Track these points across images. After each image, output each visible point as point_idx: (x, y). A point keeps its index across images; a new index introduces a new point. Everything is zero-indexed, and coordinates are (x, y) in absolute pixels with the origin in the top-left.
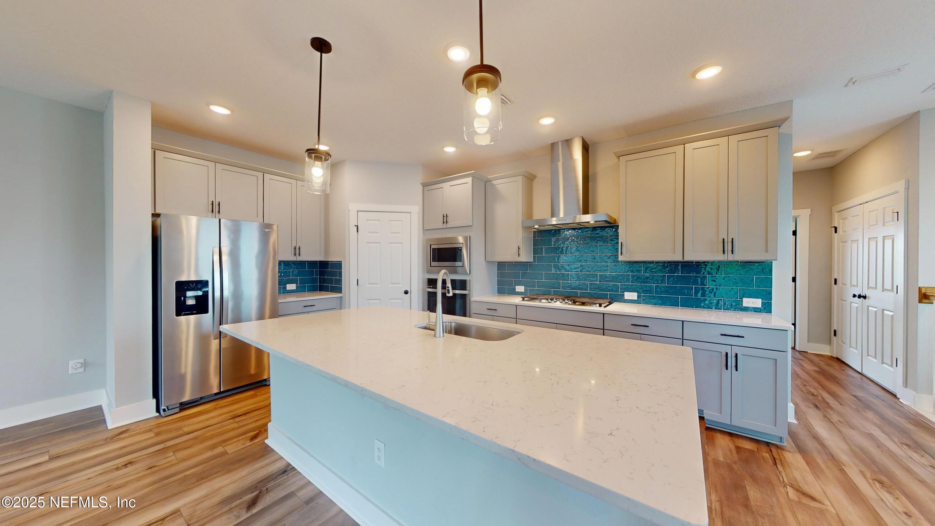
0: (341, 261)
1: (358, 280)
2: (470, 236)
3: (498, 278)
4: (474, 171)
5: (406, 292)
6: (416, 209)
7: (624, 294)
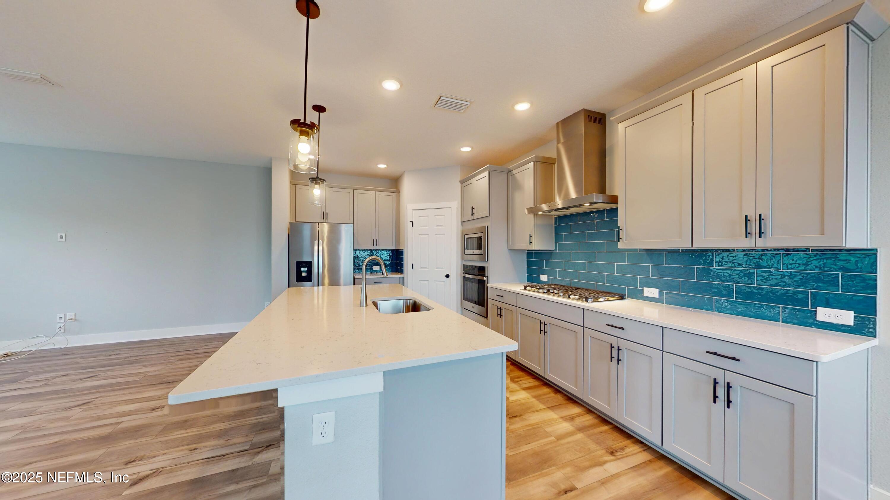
0: (403, 250)
1: (413, 264)
2: (488, 226)
3: (527, 266)
4: (488, 165)
5: (447, 276)
6: (455, 205)
7: (643, 290)
